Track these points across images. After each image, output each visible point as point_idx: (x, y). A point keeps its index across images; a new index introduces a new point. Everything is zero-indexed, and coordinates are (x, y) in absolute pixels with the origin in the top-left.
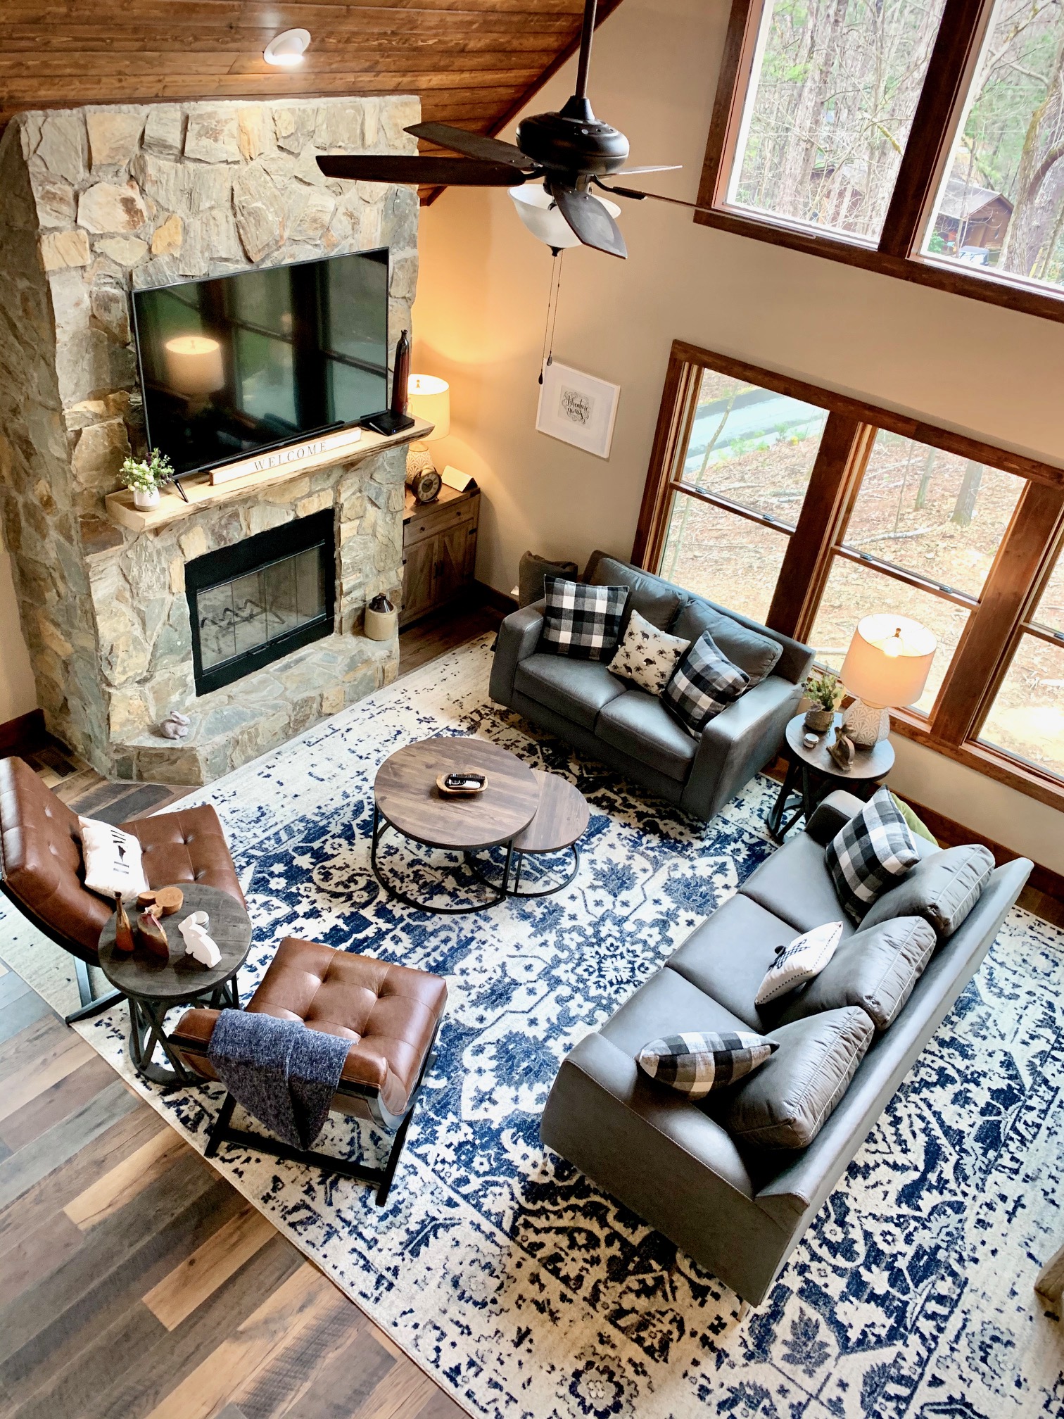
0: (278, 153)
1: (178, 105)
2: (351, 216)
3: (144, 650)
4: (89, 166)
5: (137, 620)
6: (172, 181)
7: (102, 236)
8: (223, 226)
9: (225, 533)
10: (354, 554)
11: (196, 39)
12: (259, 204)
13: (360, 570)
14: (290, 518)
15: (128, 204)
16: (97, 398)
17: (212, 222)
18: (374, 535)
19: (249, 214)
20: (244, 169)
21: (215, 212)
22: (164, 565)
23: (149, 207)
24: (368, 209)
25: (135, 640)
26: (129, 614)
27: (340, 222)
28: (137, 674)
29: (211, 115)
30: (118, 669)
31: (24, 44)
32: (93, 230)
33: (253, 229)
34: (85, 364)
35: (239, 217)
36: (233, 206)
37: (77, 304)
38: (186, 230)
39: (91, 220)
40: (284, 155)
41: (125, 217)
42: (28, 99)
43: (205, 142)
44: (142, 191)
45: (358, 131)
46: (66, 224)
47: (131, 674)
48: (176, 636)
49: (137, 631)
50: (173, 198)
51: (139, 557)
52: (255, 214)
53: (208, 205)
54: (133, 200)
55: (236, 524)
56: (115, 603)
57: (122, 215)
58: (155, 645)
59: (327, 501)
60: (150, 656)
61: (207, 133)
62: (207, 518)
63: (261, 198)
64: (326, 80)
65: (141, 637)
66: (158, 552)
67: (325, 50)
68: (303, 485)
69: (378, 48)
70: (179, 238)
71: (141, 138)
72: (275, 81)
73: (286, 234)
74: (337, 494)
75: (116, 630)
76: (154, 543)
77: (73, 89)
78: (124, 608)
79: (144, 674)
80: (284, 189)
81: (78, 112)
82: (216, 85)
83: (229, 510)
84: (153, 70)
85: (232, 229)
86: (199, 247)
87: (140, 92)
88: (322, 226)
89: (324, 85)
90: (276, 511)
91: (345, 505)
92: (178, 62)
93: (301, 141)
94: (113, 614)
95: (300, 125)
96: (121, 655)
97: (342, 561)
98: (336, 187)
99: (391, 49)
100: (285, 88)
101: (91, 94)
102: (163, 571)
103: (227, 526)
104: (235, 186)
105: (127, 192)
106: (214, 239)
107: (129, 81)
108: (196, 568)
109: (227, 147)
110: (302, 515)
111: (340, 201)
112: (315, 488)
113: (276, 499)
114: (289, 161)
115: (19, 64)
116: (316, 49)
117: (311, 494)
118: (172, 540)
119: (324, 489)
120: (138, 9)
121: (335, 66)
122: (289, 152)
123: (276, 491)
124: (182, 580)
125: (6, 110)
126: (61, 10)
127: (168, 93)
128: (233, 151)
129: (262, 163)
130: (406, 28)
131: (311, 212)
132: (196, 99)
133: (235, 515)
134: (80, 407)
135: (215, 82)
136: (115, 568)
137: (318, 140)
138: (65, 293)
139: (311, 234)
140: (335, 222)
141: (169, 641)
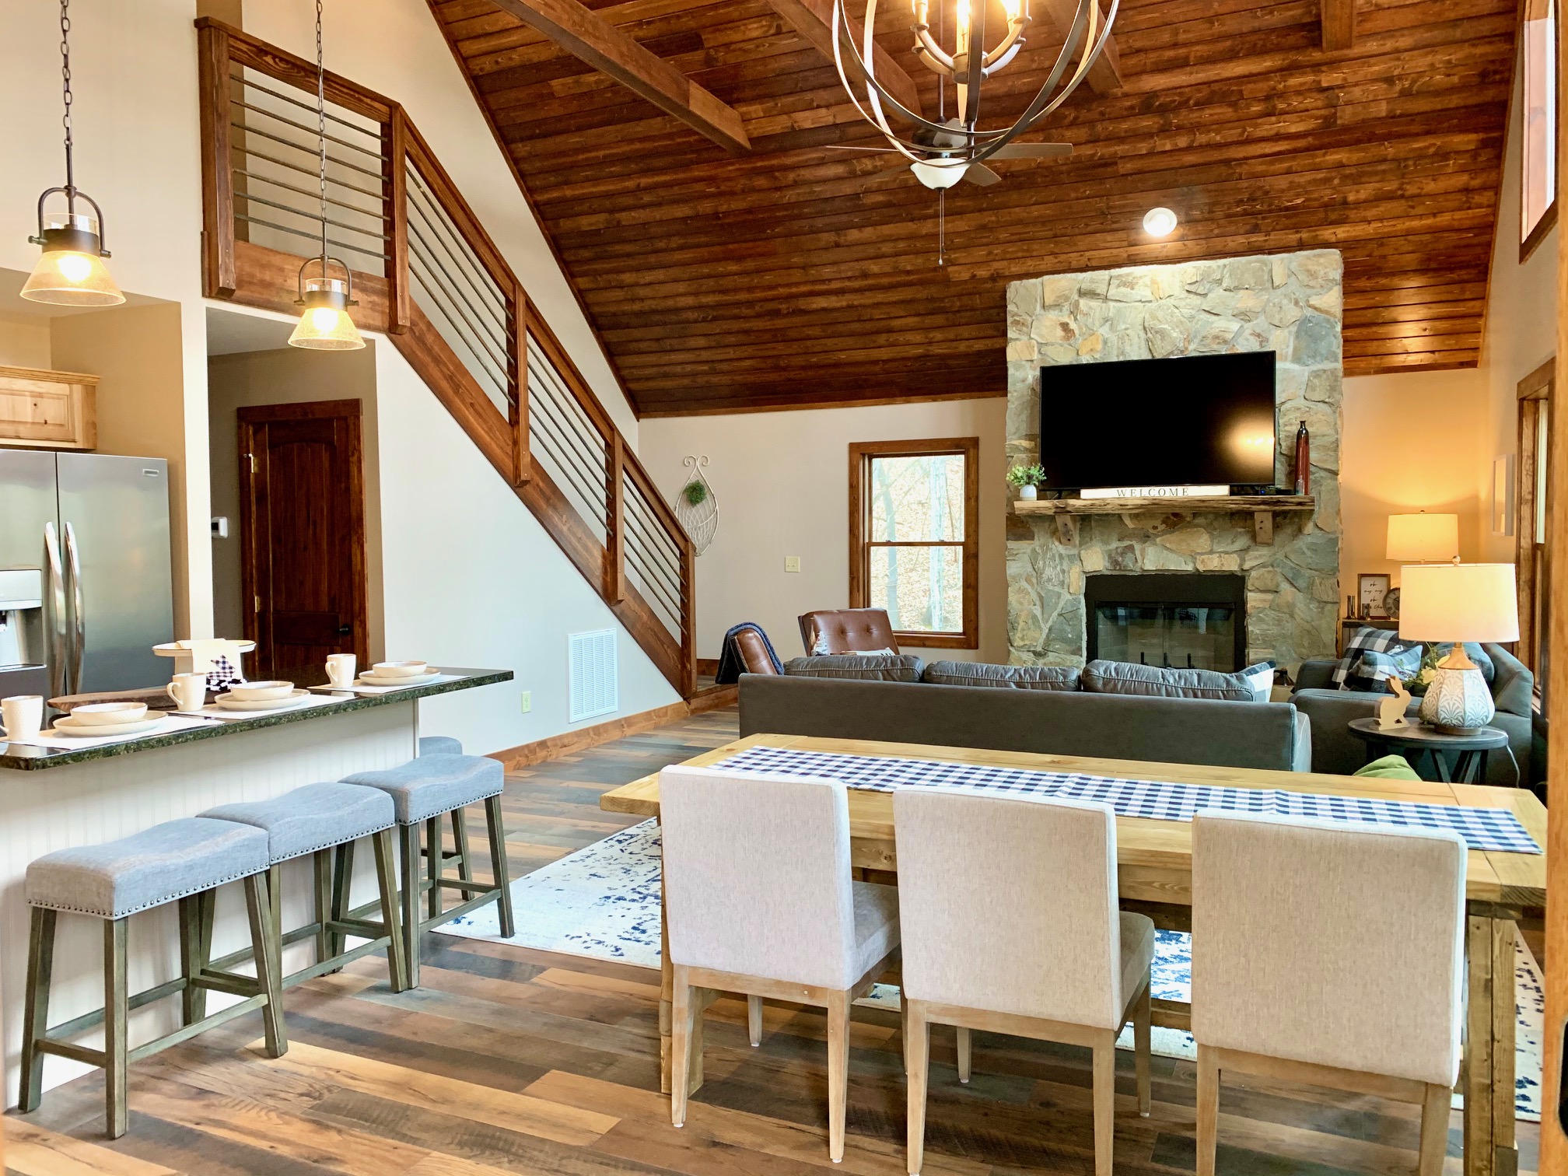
0: (1187, 294)
1: (1107, 272)
2: (1259, 335)
3: (1041, 629)
4: (1044, 307)
5: (1038, 603)
6: (1097, 314)
7: (1046, 344)
8: (1135, 341)
9: (1120, 559)
10: (1265, 627)
11: (1087, 225)
12: (1166, 326)
13: (1274, 647)
14: (1190, 568)
15: (1065, 326)
16: (1030, 440)
17: (1126, 338)
18: (1292, 616)
19: (1157, 332)
20: (1154, 305)
21: (1128, 332)
22: (1065, 567)
23: (1080, 329)
24: (1279, 332)
25: (1034, 617)
26: (1034, 596)
27: (1247, 340)
28: (1031, 645)
29: (1128, 275)
30: (1019, 634)
31: (985, 240)
32: (1040, 341)
33: (1159, 342)
34: (1024, 417)
35: (1150, 335)
36: (1145, 328)
37: (1023, 381)
38: (1105, 342)
39: (1039, 335)
40: (1192, 296)
41: (1063, 333)
42: (1007, 274)
43: (1123, 289)
44: (1076, 319)
45: (1266, 277)
46: (1024, 338)
47: (1027, 642)
48: (1068, 629)
49: (1037, 611)
50: (1097, 323)
51: (1045, 554)
52: (1162, 333)
53: (1123, 327)
54: (1067, 324)
55: (1130, 555)
56: (1024, 584)
57: (1060, 333)
58: (1050, 629)
59: (1231, 565)
60: (1044, 636)
61: (1124, 284)
62: (1106, 543)
63: (1167, 322)
64: (1218, 244)
65: (1040, 617)
66: (1061, 556)
67: (1197, 221)
68: (1202, 541)
69: (1245, 213)
70: (1100, 347)
71: (1079, 291)
72: (1172, 248)
73: (1191, 347)
74: (1243, 560)
75: (1021, 603)
76: (1057, 548)
77: (1030, 265)
78: (1029, 588)
79: (1039, 649)
80: (1192, 317)
81: (1040, 279)
82: (1125, 255)
83: (1127, 543)
84: (1074, 249)
85: (1143, 343)
86: (1115, 353)
87: (1074, 264)
88: (1225, 342)
89: (1219, 248)
90: (1171, 556)
91: (1253, 574)
92: (1084, 242)
93: (1208, 286)
94: (1021, 591)
95: (1205, 276)
96: (1022, 624)
97: (1250, 628)
98: (1244, 316)
99: (1260, 213)
100: (1185, 253)
101: (1043, 268)
102: (1063, 571)
103: (1122, 554)
104: (1147, 316)
105: (1065, 319)
106: (1128, 348)
107: (1063, 257)
108: (1094, 583)
109: (1142, 292)
110: (1201, 568)
111: (1247, 325)
112: (1215, 548)
113: (1173, 546)
114: (1196, 301)
115: (990, 253)
116: (1187, 221)
117: (1211, 552)
118: (1074, 551)
119: (1226, 553)
120: (1036, 211)
121: (1216, 231)
122: (1196, 294)
123: (1173, 539)
124: (1079, 585)
125: (1000, 281)
126: (994, 218)
127: (1094, 263)
128: (1147, 294)
129: (1172, 301)
130: (1259, 194)
131: (1215, 332)
132: (1120, 266)
133: (1131, 548)
134: (1016, 442)
135: (1123, 253)
136: (1026, 558)
137: (1224, 285)
138: (1017, 374)
139: (1215, 347)
140: (1240, 340)
141: (1063, 630)
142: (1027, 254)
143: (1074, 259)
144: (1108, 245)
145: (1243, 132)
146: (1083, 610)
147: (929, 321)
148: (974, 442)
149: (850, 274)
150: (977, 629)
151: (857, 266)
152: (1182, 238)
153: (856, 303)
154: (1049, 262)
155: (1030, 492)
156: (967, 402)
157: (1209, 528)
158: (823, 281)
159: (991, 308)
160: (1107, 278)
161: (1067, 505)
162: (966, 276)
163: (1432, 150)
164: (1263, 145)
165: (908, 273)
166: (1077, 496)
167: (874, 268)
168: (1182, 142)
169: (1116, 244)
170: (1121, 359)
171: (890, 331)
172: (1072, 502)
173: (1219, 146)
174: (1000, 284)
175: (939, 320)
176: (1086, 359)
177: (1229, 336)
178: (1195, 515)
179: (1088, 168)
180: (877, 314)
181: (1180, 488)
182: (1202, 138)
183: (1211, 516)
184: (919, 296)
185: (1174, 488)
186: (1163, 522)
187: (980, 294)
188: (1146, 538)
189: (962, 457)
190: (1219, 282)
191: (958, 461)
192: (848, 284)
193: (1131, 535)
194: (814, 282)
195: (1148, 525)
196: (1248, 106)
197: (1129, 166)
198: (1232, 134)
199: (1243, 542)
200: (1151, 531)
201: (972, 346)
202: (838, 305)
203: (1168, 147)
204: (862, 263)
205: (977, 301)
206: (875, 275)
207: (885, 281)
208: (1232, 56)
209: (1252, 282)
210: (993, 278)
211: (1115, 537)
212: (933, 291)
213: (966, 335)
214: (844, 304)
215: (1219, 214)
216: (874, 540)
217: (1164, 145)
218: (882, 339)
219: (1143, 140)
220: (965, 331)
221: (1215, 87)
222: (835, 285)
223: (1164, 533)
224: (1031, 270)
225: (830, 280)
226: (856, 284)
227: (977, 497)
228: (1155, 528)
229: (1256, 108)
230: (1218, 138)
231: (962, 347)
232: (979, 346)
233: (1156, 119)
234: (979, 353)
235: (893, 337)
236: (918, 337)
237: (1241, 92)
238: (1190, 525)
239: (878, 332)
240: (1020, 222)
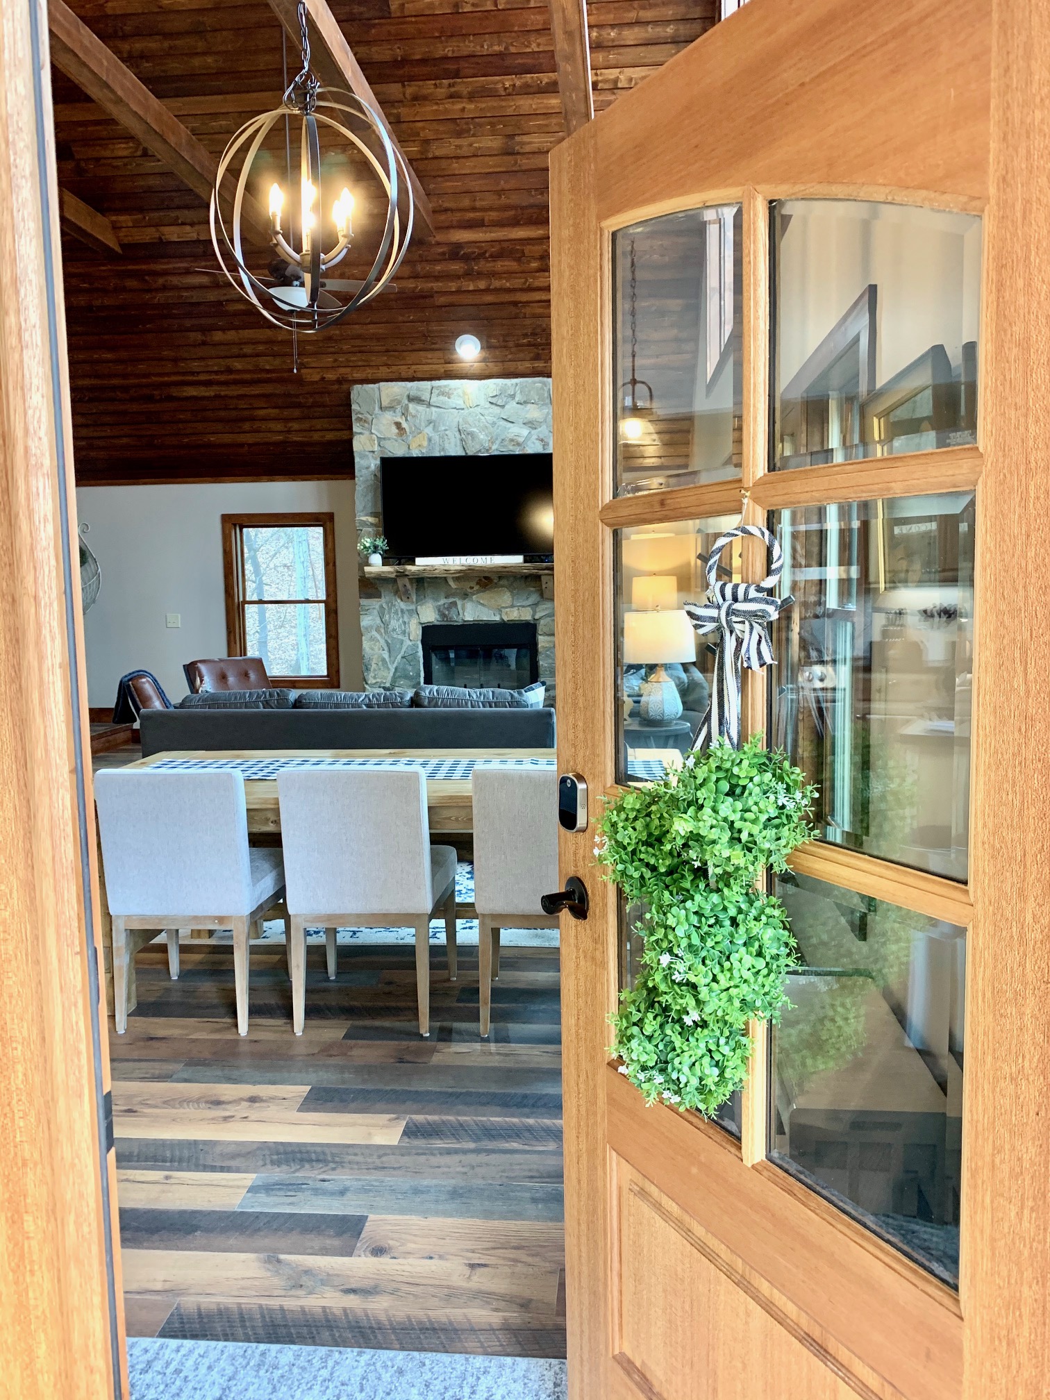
0: (489, 405)
1: (429, 383)
2: (542, 440)
3: (389, 669)
4: (381, 408)
5: (386, 648)
6: (423, 417)
7: (384, 439)
8: (453, 440)
9: (447, 613)
10: (551, 661)
11: (412, 344)
12: (475, 430)
14: (497, 618)
15: (398, 425)
17: (446, 437)
19: (468, 434)
20: (466, 412)
21: (447, 433)
22: (406, 620)
23: (410, 428)
25: (383, 660)
26: (382, 642)
27: (534, 443)
28: (382, 682)
29: (445, 386)
30: (372, 674)
31: (331, 350)
32: (379, 435)
33: (471, 443)
34: (370, 497)
35: (463, 436)
36: (459, 431)
37: (367, 468)
38: (430, 440)
39: (378, 431)
40: (493, 406)
41: (397, 431)
42: (351, 378)
43: (441, 398)
44: (406, 420)
45: (546, 395)
46: (367, 433)
47: (379, 680)
48: (410, 668)
49: (386, 655)
50: (423, 424)
51: (390, 609)
52: (471, 434)
53: (443, 428)
54: (400, 423)
55: (454, 609)
56: (374, 633)
57: (394, 430)
58: (396, 669)
59: (526, 615)
60: (391, 674)
61: (443, 394)
62: (436, 600)
63: (476, 427)
64: (512, 366)
65: (387, 660)
66: (402, 611)
67: (495, 347)
68: (506, 598)
69: (529, 345)
70: (425, 443)
71: (408, 396)
72: (477, 367)
73: (494, 447)
74: (535, 613)
75: (372, 649)
76: (401, 604)
77: (369, 373)
78: (379, 637)
79: (388, 685)
80: (494, 423)
81: (377, 385)
82: (443, 370)
83: (451, 600)
84: (402, 362)
85: (459, 442)
86: (438, 449)
87: (404, 375)
88: (518, 444)
89: (512, 370)
90: (485, 610)
91: (542, 622)
92: (412, 357)
93: (505, 399)
94: (372, 639)
95: (502, 391)
96: (374, 666)
97: (541, 663)
98: (531, 424)
99: (540, 344)
100: (487, 372)
101: (379, 376)
102: (405, 623)
103: (448, 609)
104: (461, 420)
105: (398, 419)
106: (447, 446)
107: (394, 368)
108: (429, 632)
109: (456, 401)
110: (506, 619)
111: (533, 432)
112: (516, 603)
113: (485, 603)
114: (497, 410)
115: (336, 360)
116: (487, 346)
117: (512, 606)
118: (413, 607)
119: (523, 607)
120: (372, 329)
121: (510, 357)
122: (496, 405)
123: (485, 597)
124: (416, 633)
125: (345, 385)
126: (337, 332)
127: (419, 375)
128: (460, 403)
129: (478, 410)
130: (538, 330)
131: (511, 436)
132: (439, 379)
133: (455, 604)
134: (364, 518)
135: (441, 369)
136: (375, 612)
137: (517, 399)
138: (362, 462)
139: (511, 448)
140: (529, 443)
141: (405, 670)
142: (365, 364)
143: (403, 370)
144: (429, 361)
145: (525, 283)
146: (421, 653)
147: (286, 413)
148: (331, 516)
149: (216, 368)
150: (338, 671)
151: (224, 363)
152: (484, 360)
153: (223, 393)
154: (384, 371)
155: (376, 559)
156: (323, 484)
157: (511, 588)
158: (193, 373)
159: (338, 406)
160: (430, 388)
161: (405, 570)
162: (316, 378)
163: (653, 309)
164: (541, 293)
165: (268, 371)
166: (413, 563)
167: (238, 365)
168: (482, 285)
169: (435, 361)
170: (442, 454)
171: (253, 419)
172: (409, 567)
173: (509, 291)
174: (345, 387)
175: (297, 413)
176: (415, 453)
177: (521, 440)
178: (500, 578)
179: (411, 298)
180: (242, 404)
181: (489, 557)
182: (496, 284)
183: (511, 579)
184: (277, 392)
185: (484, 557)
186: (477, 584)
187: (329, 393)
188: (465, 596)
189: (320, 530)
190: (513, 396)
191: (317, 533)
192: (214, 377)
193: (453, 595)
194: (184, 374)
195: (467, 585)
196: (529, 262)
197: (442, 300)
198: (518, 282)
199: (534, 598)
200: (469, 590)
201: (324, 436)
202: (207, 394)
203: (471, 288)
204: (227, 360)
205: (327, 399)
206: (239, 372)
207: (247, 376)
208: (515, 223)
209: (536, 398)
210: (340, 381)
211: (443, 595)
212: (291, 389)
213: (319, 427)
214: (212, 394)
215: (511, 344)
216: (248, 599)
217: (469, 285)
218: (247, 426)
219: (452, 281)
220: (319, 424)
221: (505, 245)
222: (202, 377)
223: (478, 592)
224: (370, 377)
225: (198, 373)
226: (222, 378)
227: (335, 563)
228: (472, 588)
229: (534, 265)
230: (508, 284)
231: (316, 437)
232: (330, 436)
233: (462, 265)
234: (330, 443)
235: (257, 425)
236: (279, 426)
237: (523, 251)
238: (496, 586)
239: (243, 420)
240: (359, 337)
